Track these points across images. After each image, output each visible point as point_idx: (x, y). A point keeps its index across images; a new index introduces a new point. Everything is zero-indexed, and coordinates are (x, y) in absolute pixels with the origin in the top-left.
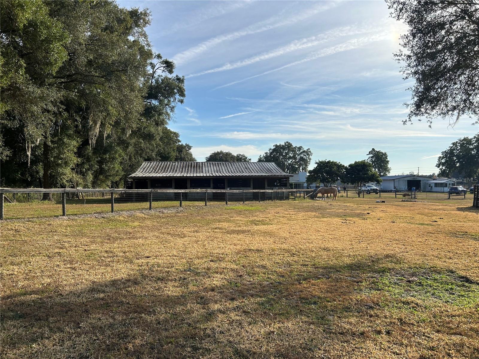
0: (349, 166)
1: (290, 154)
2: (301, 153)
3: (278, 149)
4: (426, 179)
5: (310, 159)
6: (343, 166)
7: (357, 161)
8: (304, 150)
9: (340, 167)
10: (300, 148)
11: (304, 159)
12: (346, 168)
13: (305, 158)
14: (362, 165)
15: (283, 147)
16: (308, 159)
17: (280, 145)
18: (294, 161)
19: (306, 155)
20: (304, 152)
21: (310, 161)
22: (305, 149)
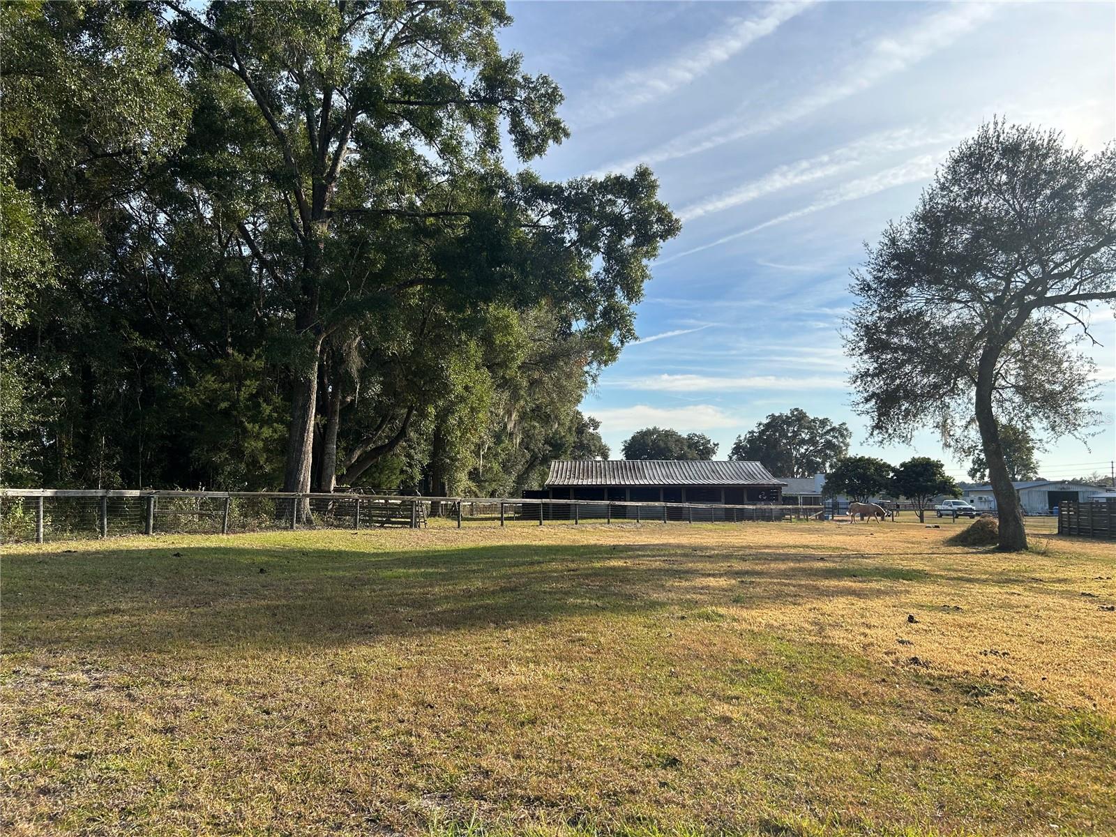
0: (902, 465)
1: (803, 435)
2: (828, 432)
3: (775, 424)
4: (1090, 489)
5: (847, 445)
6: (889, 466)
7: (916, 457)
8: (833, 425)
9: (883, 467)
10: (824, 422)
11: (834, 445)
12: (894, 470)
13: (837, 443)
14: (923, 465)
15: (787, 421)
16: (842, 445)
17: (781, 416)
18: (812, 448)
19: (837, 437)
20: (833, 429)
21: (846, 450)
22: (836, 425)
